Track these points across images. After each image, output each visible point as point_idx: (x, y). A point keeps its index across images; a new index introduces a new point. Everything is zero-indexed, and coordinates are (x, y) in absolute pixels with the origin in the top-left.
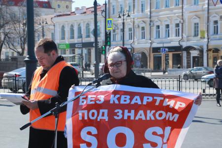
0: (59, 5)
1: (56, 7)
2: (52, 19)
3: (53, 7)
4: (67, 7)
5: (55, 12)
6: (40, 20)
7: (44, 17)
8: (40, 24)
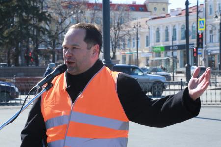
0: (155, 8)
1: (153, 10)
2: (146, 22)
3: (149, 10)
4: (164, 9)
5: (151, 15)
6: (134, 23)
7: (139, 20)
8: (134, 27)
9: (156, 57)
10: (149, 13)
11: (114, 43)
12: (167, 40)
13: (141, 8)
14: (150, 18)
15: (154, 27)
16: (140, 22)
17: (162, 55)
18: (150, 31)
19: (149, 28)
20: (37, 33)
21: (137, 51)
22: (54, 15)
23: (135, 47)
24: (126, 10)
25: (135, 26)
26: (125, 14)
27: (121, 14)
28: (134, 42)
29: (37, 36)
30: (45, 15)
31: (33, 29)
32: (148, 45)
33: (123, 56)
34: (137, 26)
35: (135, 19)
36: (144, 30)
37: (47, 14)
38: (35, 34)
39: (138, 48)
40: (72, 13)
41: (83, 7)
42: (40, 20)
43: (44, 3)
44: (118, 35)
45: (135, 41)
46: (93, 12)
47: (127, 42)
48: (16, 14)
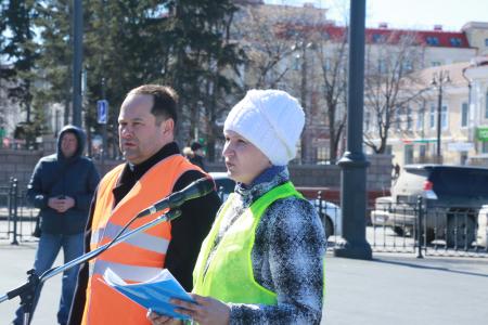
0: (487, 40)
1: (481, 44)
3: (472, 44)
5: (477, 55)
6: (435, 74)
7: (444, 68)
8: (434, 83)
9: (484, 152)
10: (474, 51)
13: (453, 40)
14: (472, 63)
15: (482, 83)
16: (447, 72)
18: (473, 92)
19: (470, 86)
20: (214, 91)
21: (439, 136)
22: (253, 53)
23: (435, 128)
24: (415, 44)
25: (437, 80)
26: (413, 52)
27: (403, 52)
28: (432, 117)
29: (213, 96)
30: (233, 52)
31: (205, 81)
32: (464, 123)
33: (406, 146)
34: (441, 80)
35: (439, 64)
36: (455, 91)
37: (236, 51)
38: (211, 92)
39: (444, 129)
40: (293, 47)
41: (315, 35)
42: (222, 63)
43: (232, 27)
44: (394, 99)
45: (436, 113)
46: (340, 46)
47: (415, 116)
48: (171, 49)
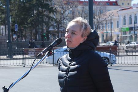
0: (123, 3)
1: (121, 4)
2: (117, 12)
3: (119, 4)
4: (128, 4)
5: (120, 7)
6: (109, 13)
7: (112, 11)
8: (109, 16)
9: (123, 34)
10: (119, 6)
11: (96, 26)
12: (131, 23)
13: (113, 4)
14: (119, 10)
15: (122, 15)
16: (113, 12)
17: (128, 33)
18: (120, 18)
19: (119, 16)
20: (48, 20)
21: (111, 31)
22: (58, 9)
23: (110, 28)
24: (104, 5)
25: (110, 15)
26: (103, 7)
27: (101, 7)
28: (109, 25)
29: (48, 22)
30: (53, 9)
31: (45, 18)
32: (118, 27)
33: (102, 34)
34: (111, 15)
35: (110, 10)
36: (115, 18)
37: (54, 8)
38: (47, 21)
39: (112, 29)
40: (70, 7)
41: (76, 3)
42: (50, 12)
43: (52, 2)
44: (99, 21)
45: (110, 24)
46: (83, 6)
47: (104, 25)
48: (35, 9)
